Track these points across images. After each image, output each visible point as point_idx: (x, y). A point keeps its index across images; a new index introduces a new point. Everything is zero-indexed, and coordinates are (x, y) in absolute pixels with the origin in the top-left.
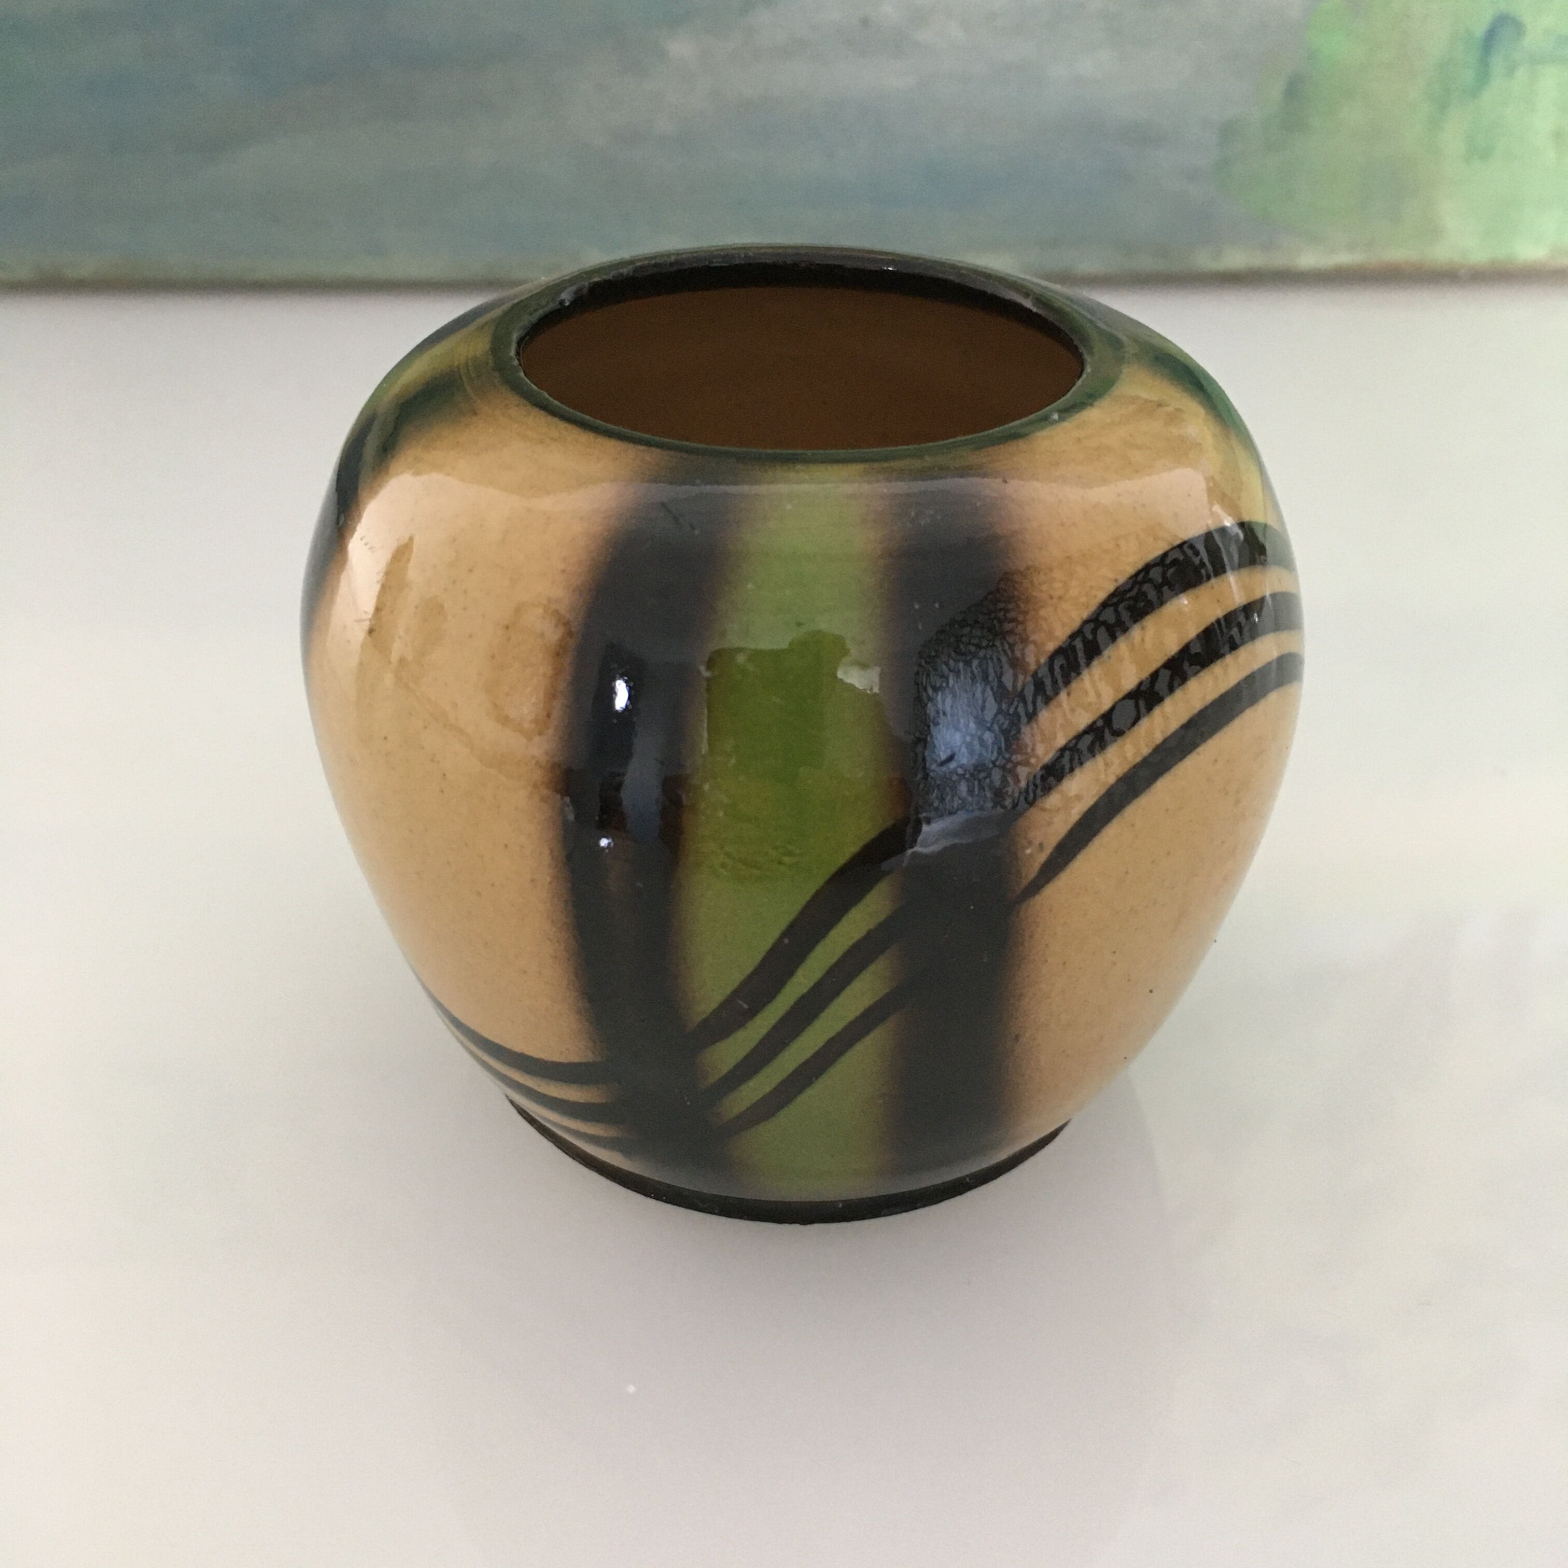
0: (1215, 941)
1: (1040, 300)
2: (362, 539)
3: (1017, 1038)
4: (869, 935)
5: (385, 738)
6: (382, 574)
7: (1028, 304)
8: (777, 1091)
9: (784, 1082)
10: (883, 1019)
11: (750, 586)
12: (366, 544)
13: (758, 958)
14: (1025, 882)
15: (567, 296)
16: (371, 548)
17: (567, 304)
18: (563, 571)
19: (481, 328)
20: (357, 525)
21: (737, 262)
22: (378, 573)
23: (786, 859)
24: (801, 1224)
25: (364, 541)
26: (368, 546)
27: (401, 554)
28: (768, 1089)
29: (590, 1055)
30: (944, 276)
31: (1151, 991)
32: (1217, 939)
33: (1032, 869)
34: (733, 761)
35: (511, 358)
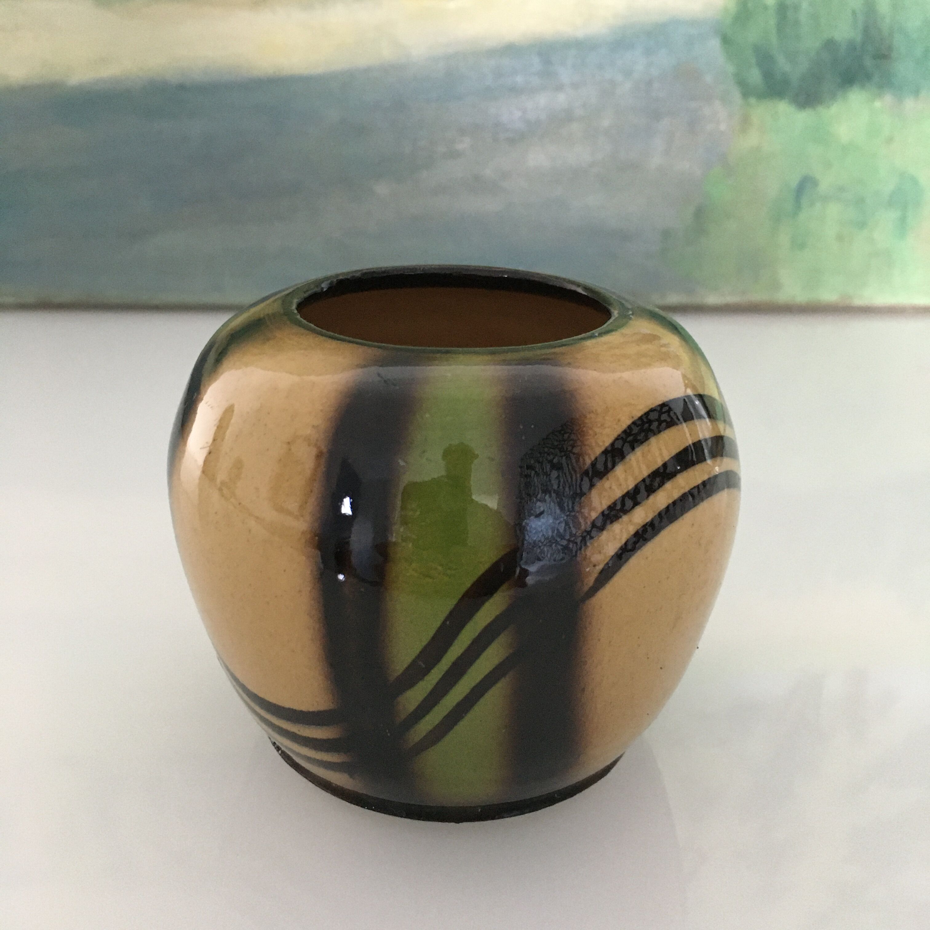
0: (698, 648)
1: (586, 288)
2: (206, 403)
3: (583, 690)
4: (497, 619)
5: (216, 513)
6: (217, 421)
7: (580, 290)
8: (442, 723)
9: (446, 717)
10: (504, 675)
11: (427, 415)
12: (209, 406)
13: (431, 633)
14: (586, 588)
15: (325, 286)
16: (212, 407)
17: (325, 290)
18: (322, 411)
19: (275, 300)
20: (204, 396)
21: (419, 273)
22: (215, 420)
23: (449, 572)
24: (456, 823)
25: (208, 404)
26: (210, 407)
27: (229, 412)
28: (437, 722)
29: (332, 705)
30: (534, 279)
31: (661, 668)
32: (699, 647)
33: (590, 581)
34: (418, 513)
35: (293, 310)
